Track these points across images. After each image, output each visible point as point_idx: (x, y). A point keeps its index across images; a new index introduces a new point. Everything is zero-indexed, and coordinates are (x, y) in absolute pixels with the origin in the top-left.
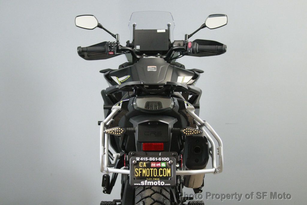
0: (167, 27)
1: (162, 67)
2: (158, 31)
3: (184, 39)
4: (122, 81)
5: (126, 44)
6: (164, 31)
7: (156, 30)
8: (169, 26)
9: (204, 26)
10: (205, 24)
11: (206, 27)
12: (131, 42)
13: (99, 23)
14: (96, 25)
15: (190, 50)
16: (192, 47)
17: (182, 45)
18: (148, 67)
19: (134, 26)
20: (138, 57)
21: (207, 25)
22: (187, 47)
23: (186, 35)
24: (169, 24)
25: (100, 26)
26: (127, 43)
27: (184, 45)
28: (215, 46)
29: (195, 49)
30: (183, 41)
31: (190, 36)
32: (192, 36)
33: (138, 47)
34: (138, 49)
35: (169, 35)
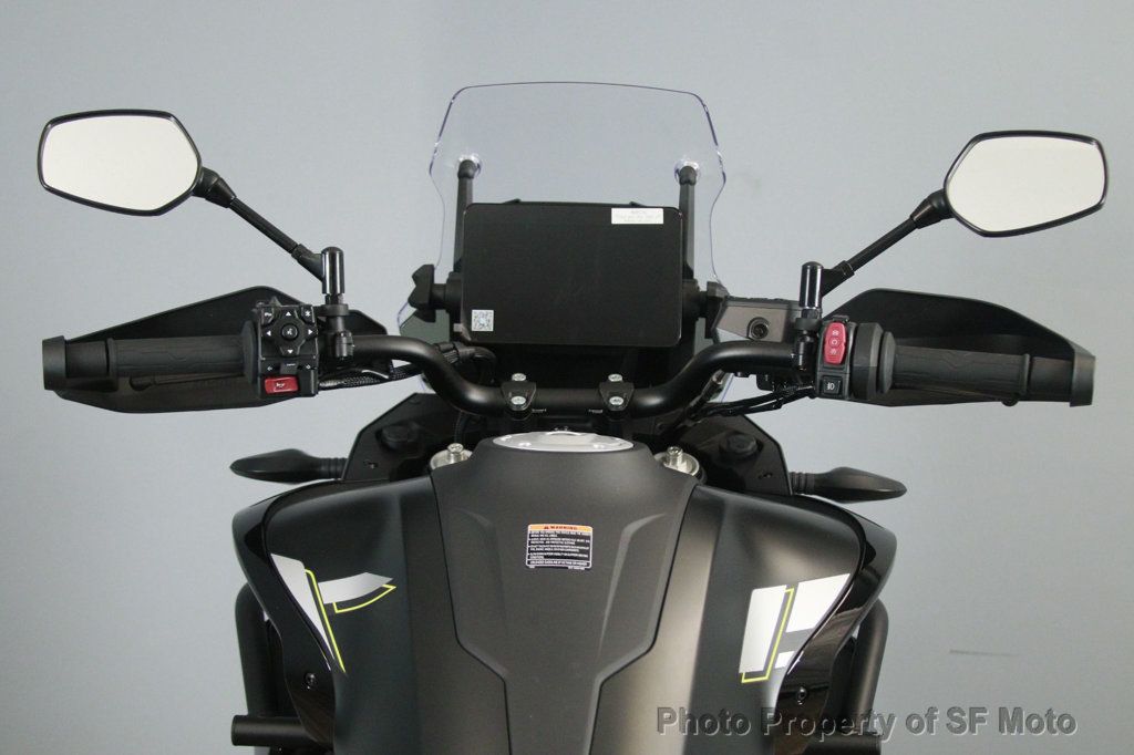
0: (677, 187)
1: (632, 528)
2: (619, 217)
3: (793, 295)
4: (341, 605)
5: (412, 286)
6: (656, 217)
7: (605, 209)
8: (686, 178)
9: (936, 210)
10: (942, 194)
11: (953, 220)
12: (441, 277)
13: (205, 164)
14: (187, 180)
15: (835, 379)
16: (849, 356)
17: (776, 333)
18: (533, 528)
19: (465, 173)
20: (476, 395)
21: (956, 202)
22: (813, 352)
23: (809, 269)
24: (689, 169)
25: (210, 188)
26: (416, 277)
27: (792, 332)
28: (1015, 358)
29: (872, 373)
30: (788, 304)
31: (834, 277)
32: (851, 274)
33: (483, 321)
34: (483, 330)
35: (689, 237)
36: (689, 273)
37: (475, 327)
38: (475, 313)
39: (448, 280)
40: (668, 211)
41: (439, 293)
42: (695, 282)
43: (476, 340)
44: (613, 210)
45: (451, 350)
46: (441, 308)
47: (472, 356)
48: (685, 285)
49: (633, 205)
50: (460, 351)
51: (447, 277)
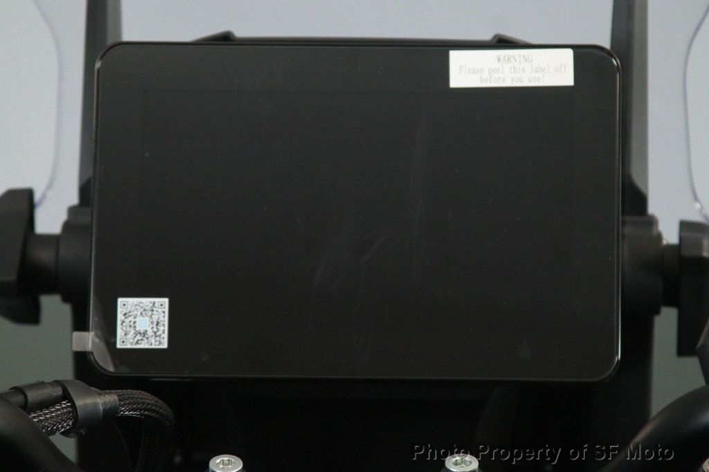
2: (468, 71)
6: (555, 70)
33: (143, 324)
34: (144, 345)
35: (635, 116)
36: (636, 201)
37: (125, 339)
38: (126, 305)
39: (67, 226)
40: (585, 56)
41: (44, 256)
42: (651, 222)
43: (125, 371)
44: (455, 56)
45: (57, 401)
46: (50, 290)
47: (110, 415)
48: (628, 230)
49: (502, 43)
50: (79, 403)
51: (63, 217)
